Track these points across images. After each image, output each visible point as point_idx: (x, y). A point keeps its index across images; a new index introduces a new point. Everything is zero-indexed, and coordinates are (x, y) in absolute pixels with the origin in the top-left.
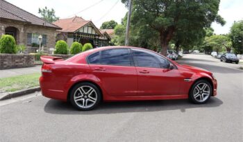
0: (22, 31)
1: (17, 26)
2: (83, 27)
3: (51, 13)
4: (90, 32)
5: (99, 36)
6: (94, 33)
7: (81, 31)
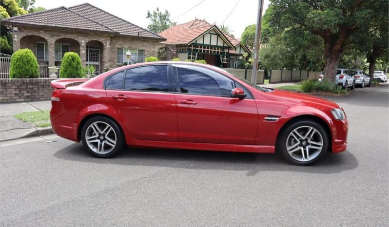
0: (108, 46)
1: (101, 40)
2: (203, 36)
3: (164, 17)
4: (214, 43)
5: (229, 48)
6: (221, 44)
7: (200, 42)
